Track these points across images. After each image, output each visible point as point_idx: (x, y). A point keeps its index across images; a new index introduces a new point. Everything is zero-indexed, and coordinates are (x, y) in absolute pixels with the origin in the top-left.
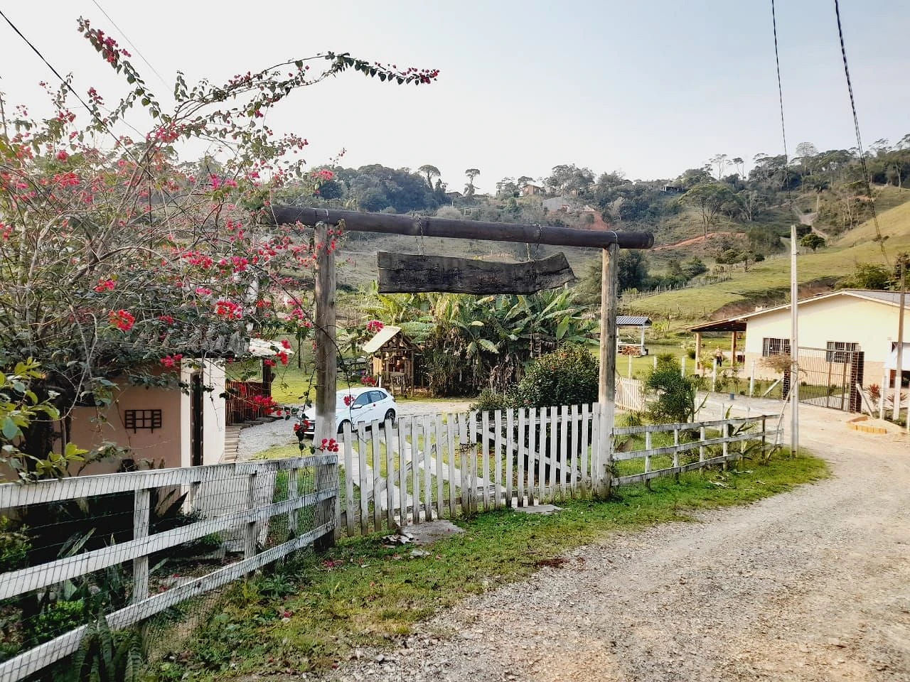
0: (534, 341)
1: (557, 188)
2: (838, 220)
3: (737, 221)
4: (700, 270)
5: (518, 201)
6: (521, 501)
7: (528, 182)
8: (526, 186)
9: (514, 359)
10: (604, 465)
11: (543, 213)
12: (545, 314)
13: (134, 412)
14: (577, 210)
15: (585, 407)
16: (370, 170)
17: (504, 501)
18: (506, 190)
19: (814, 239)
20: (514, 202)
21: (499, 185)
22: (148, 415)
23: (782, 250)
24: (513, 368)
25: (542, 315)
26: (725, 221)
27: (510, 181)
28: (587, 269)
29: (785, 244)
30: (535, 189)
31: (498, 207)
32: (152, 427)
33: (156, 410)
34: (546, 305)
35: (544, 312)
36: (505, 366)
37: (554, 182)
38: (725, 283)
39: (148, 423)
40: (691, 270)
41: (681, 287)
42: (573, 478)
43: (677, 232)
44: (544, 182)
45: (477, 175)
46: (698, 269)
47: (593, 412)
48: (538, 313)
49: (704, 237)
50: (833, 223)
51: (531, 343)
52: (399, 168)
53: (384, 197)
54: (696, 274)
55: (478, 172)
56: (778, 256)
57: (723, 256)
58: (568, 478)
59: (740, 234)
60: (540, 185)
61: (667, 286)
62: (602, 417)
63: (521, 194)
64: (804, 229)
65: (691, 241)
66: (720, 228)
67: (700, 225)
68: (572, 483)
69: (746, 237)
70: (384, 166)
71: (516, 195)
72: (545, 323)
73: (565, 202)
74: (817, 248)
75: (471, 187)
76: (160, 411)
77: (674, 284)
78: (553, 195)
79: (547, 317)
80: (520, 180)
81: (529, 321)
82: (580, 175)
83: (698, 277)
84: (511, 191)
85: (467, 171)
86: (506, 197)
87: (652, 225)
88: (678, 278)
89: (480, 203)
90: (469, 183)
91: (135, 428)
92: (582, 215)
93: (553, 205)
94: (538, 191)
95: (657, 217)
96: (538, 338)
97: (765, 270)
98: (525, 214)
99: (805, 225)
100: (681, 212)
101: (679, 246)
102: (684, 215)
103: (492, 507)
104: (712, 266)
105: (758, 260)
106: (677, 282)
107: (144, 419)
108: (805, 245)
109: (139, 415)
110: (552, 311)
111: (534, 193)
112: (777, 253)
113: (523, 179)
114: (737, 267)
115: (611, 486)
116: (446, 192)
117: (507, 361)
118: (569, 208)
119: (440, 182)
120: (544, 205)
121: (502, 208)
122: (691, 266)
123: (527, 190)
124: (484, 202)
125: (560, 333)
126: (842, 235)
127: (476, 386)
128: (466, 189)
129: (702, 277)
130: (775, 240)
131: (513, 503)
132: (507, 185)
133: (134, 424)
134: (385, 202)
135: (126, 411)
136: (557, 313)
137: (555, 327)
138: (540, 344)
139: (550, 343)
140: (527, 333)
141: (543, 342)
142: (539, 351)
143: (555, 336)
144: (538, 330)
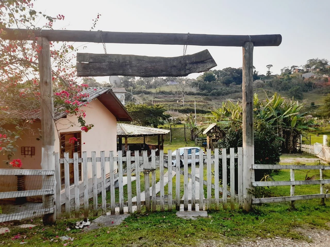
0: (279, 128)
1: (310, 69)
5: (290, 76)
6: (186, 207)
7: (296, 68)
8: (295, 69)
10: (247, 189)
11: (302, 79)
12: (285, 115)
13: (25, 147)
14: (319, 77)
15: (232, 150)
16: (227, 70)
17: (174, 206)
18: (285, 72)
20: (288, 76)
21: (282, 70)
22: (30, 149)
25: (282, 116)
27: (287, 68)
28: (323, 101)
30: (299, 70)
31: (281, 79)
32: (31, 155)
33: (33, 147)
34: (284, 111)
35: (284, 115)
37: (308, 66)
39: (30, 153)
42: (224, 195)
44: (303, 67)
45: (272, 67)
47: (238, 153)
48: (281, 115)
51: (277, 129)
52: (239, 68)
53: (232, 79)
55: (272, 66)
58: (221, 194)
60: (301, 68)
62: (244, 157)
63: (292, 73)
68: (223, 198)
70: (232, 68)
71: (290, 73)
72: (285, 120)
73: (313, 74)
75: (269, 72)
76: (34, 147)
78: (307, 72)
79: (285, 117)
80: (292, 67)
81: (276, 119)
82: (321, 62)
84: (288, 72)
85: (267, 66)
86: (285, 74)
89: (273, 78)
90: (268, 71)
91: (25, 155)
92: (322, 79)
93: (307, 76)
94: (300, 71)
96: (280, 127)
98: (293, 80)
103: (166, 209)
107: (28, 151)
109: (26, 149)
110: (288, 113)
111: (298, 72)
113: (293, 67)
115: (252, 204)
116: (258, 75)
118: (315, 76)
119: (255, 71)
120: (302, 76)
121: (283, 79)
123: (295, 71)
124: (275, 77)
125: (293, 124)
128: (267, 73)
131: (180, 208)
132: (286, 70)
133: (25, 153)
134: (232, 81)
135: (22, 147)
136: (290, 115)
137: (290, 121)
138: (282, 129)
139: (288, 129)
140: (276, 125)
141: (284, 129)
142: (282, 133)
143: (291, 126)
144: (281, 123)
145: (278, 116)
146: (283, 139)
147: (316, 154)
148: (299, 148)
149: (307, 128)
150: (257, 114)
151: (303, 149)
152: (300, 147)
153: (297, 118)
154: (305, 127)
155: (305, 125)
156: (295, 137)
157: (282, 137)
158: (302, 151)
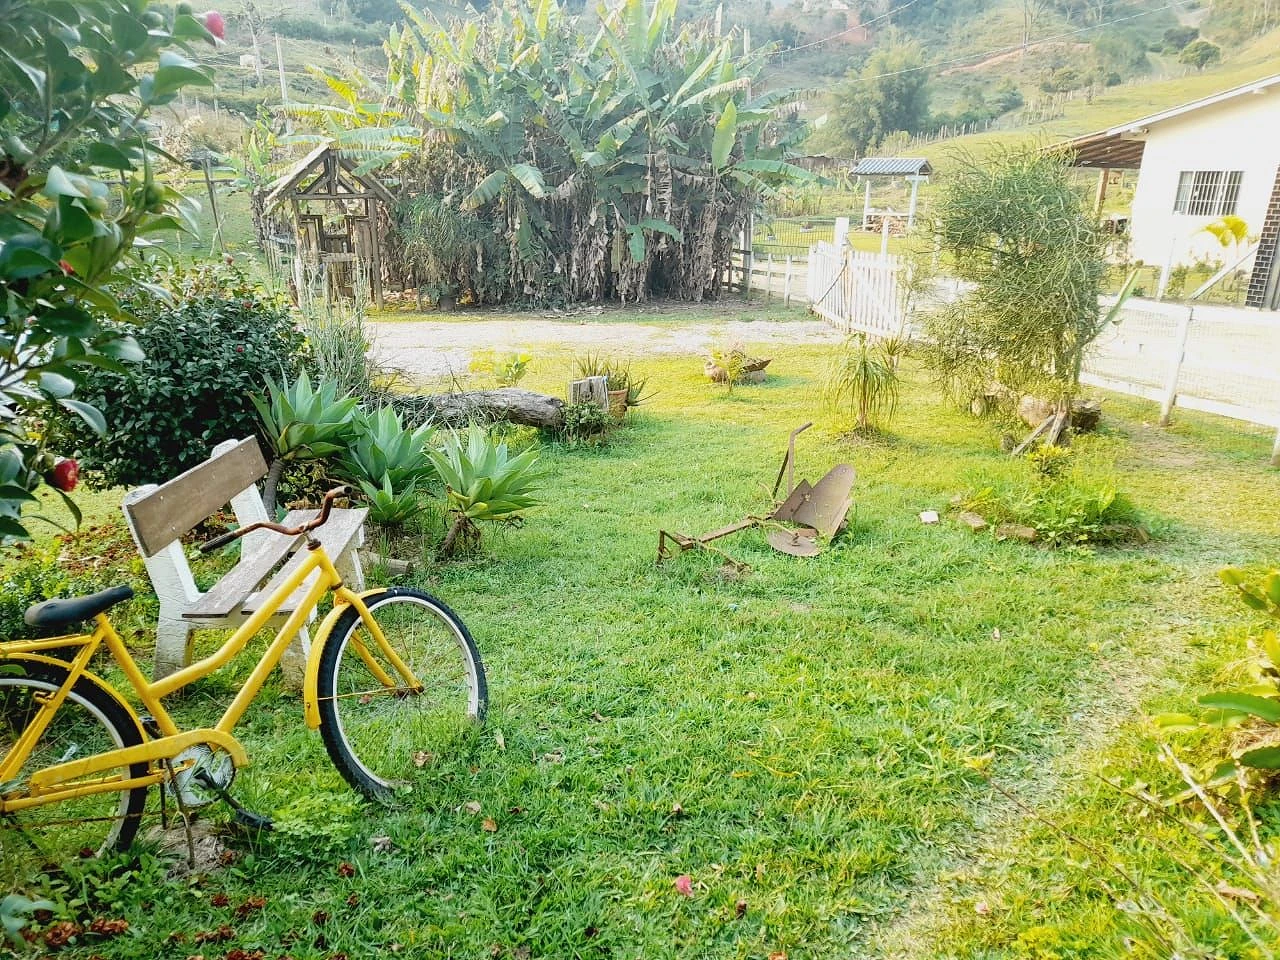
0: (655, 170)
2: (1244, 19)
3: (1077, 24)
4: (1013, 103)
9: (610, 218)
12: (682, 99)
19: (1204, 49)
23: (1146, 71)
24: (606, 239)
25: (676, 100)
26: (1060, 24)
29: (1151, 61)
34: (682, 77)
35: (679, 94)
36: (591, 236)
38: (1055, 122)
40: (999, 101)
41: (981, 129)
43: (979, 44)
46: (1009, 101)
48: (666, 99)
49: (1022, 51)
50: (1236, 24)
54: (1006, 109)
56: (1140, 80)
57: (1051, 80)
59: (1080, 45)
61: (958, 128)
64: (1186, 36)
65: (1002, 58)
66: (1050, 33)
67: (1017, 31)
69: (1092, 50)
74: (1203, 68)
77: (970, 123)
79: (685, 104)
81: (644, 120)
83: (1011, 113)
87: (940, 31)
88: (979, 113)
95: (948, 17)
96: (662, 164)
97: (1120, 101)
99: (1188, 28)
100: (988, 8)
101: (980, 68)
102: (992, 13)
104: (1031, 97)
105: (1110, 84)
106: (976, 120)
108: (1186, 62)
110: (700, 85)
112: (1139, 76)
114: (1074, 97)
117: (592, 222)
122: (1000, 96)
125: (720, 150)
126: (1247, 44)
127: (521, 285)
129: (1017, 115)
130: (1137, 54)
136: (706, 92)
137: (708, 133)
138: (670, 177)
139: (696, 178)
140: (641, 152)
141: (680, 175)
142: (667, 196)
143: (710, 160)
144: (664, 140)
145: (652, 100)
146: (671, 230)
147: (812, 303)
148: (741, 274)
149: (782, 173)
150: (557, 92)
151: (756, 282)
152: (745, 270)
153: (741, 117)
154: (773, 166)
155: (770, 154)
156: (726, 218)
157: (668, 218)
158: (754, 290)
